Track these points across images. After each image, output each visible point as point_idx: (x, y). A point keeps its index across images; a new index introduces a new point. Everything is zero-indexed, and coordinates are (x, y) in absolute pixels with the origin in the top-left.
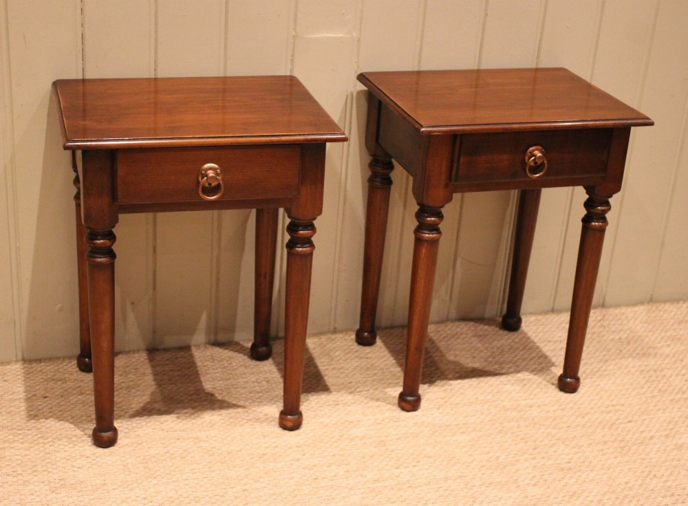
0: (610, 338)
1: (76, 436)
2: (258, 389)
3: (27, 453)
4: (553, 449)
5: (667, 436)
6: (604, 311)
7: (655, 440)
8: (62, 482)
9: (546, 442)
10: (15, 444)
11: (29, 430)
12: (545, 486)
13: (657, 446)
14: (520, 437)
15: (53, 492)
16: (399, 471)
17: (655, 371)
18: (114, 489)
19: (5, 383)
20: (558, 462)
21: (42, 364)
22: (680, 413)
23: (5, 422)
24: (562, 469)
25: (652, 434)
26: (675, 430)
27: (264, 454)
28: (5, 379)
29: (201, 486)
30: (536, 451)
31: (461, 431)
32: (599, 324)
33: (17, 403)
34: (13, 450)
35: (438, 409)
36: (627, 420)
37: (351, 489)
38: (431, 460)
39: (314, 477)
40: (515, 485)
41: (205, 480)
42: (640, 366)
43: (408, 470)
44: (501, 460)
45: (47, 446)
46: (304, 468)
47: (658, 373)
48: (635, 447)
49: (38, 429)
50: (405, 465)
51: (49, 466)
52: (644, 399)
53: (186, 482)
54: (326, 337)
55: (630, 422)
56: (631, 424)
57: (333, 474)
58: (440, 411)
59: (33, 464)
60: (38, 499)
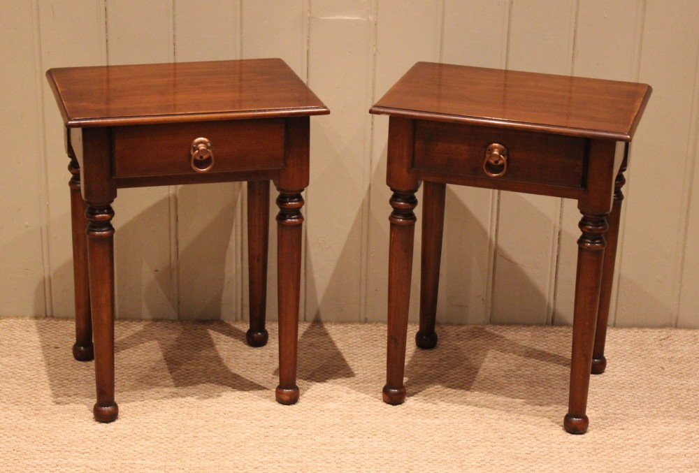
0: (660, 356)
1: (67, 379)
2: (258, 361)
3: (19, 387)
4: (520, 441)
5: (653, 446)
6: (673, 332)
7: (638, 447)
8: (37, 412)
9: (518, 434)
10: (11, 380)
11: (29, 371)
12: (489, 469)
13: (636, 452)
14: (493, 428)
15: (25, 418)
16: (352, 440)
17: (689, 390)
18: (79, 422)
19: (27, 333)
20: (517, 452)
21: (68, 321)
22: (685, 429)
23: (10, 362)
24: (517, 458)
25: (639, 442)
26: (669, 441)
27: (230, 412)
28: (29, 330)
29: (158, 429)
30: (502, 440)
31: (437, 416)
32: (657, 343)
33: (29, 349)
34: (6, 384)
35: (426, 396)
36: (620, 427)
37: (295, 448)
38: (388, 435)
39: (265, 435)
40: (460, 465)
41: (164, 425)
42: (675, 384)
43: (361, 440)
44: (459, 443)
45: (38, 385)
46: (261, 427)
47: (691, 392)
48: (610, 450)
49: (37, 371)
50: (360, 436)
51: (33, 399)
52: (655, 412)
53: (146, 425)
54: (353, 326)
55: (623, 429)
56: (622, 431)
57: (286, 434)
58: (426, 398)
59: (19, 396)
60: (11, 422)
